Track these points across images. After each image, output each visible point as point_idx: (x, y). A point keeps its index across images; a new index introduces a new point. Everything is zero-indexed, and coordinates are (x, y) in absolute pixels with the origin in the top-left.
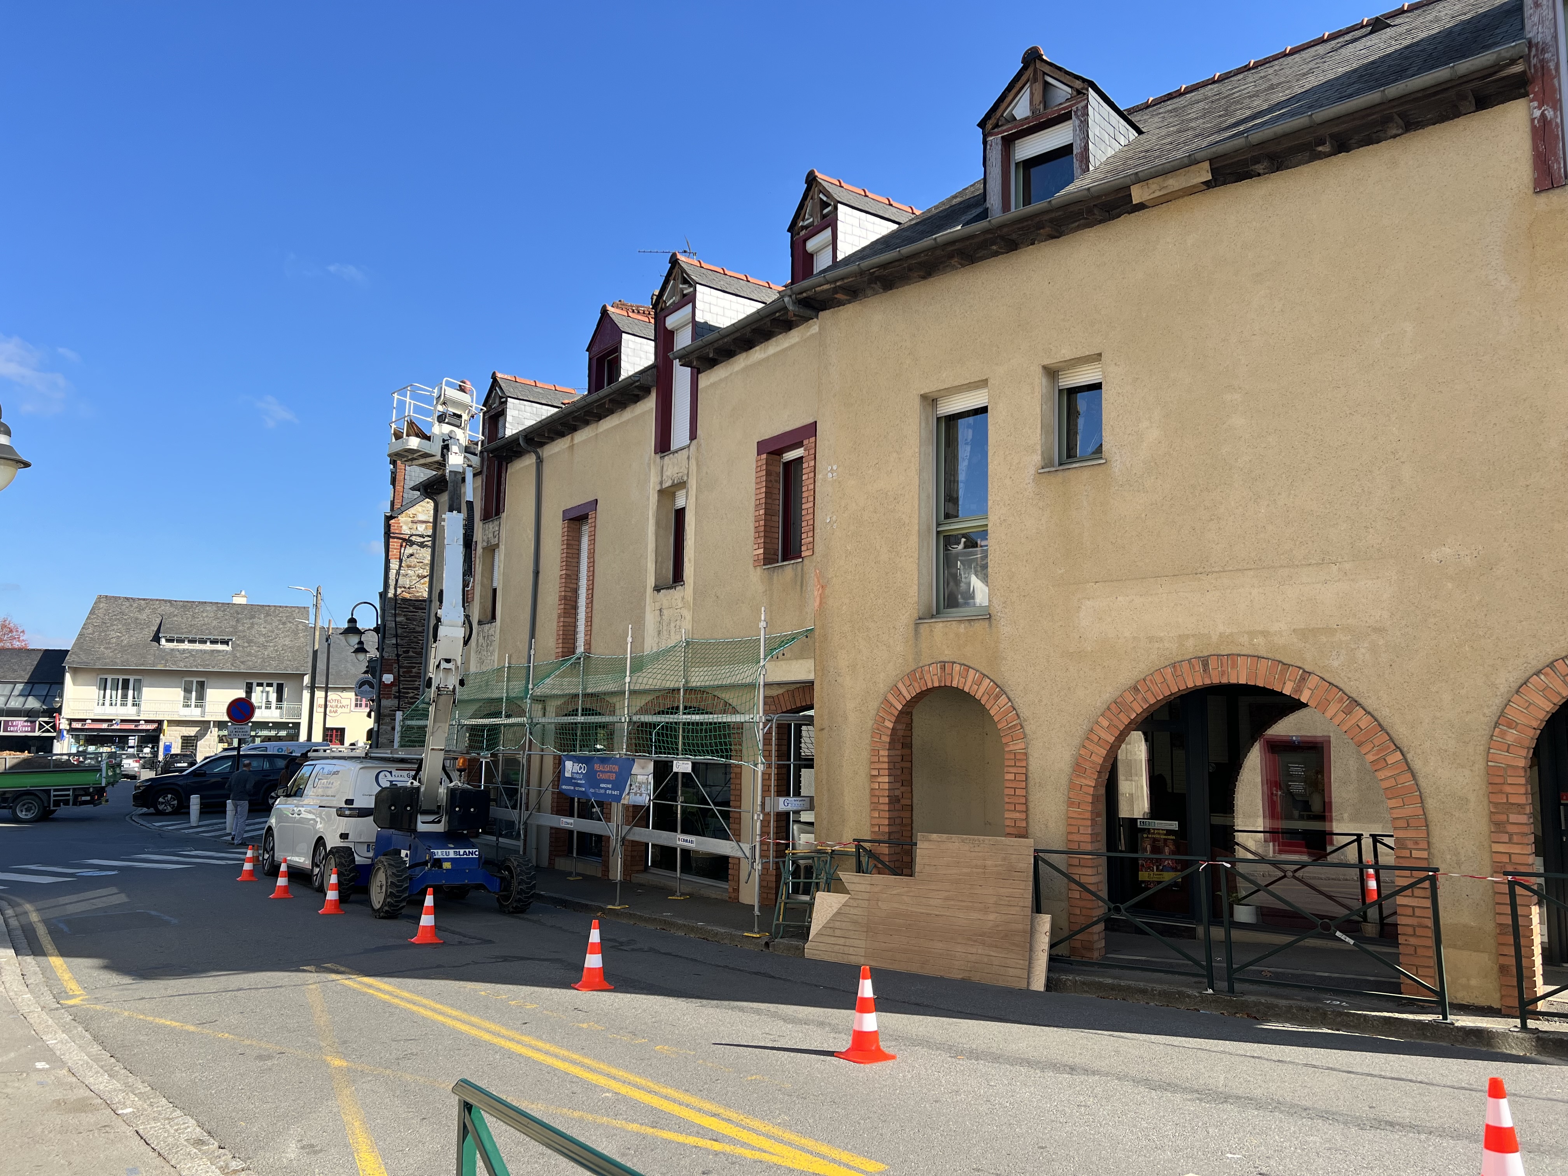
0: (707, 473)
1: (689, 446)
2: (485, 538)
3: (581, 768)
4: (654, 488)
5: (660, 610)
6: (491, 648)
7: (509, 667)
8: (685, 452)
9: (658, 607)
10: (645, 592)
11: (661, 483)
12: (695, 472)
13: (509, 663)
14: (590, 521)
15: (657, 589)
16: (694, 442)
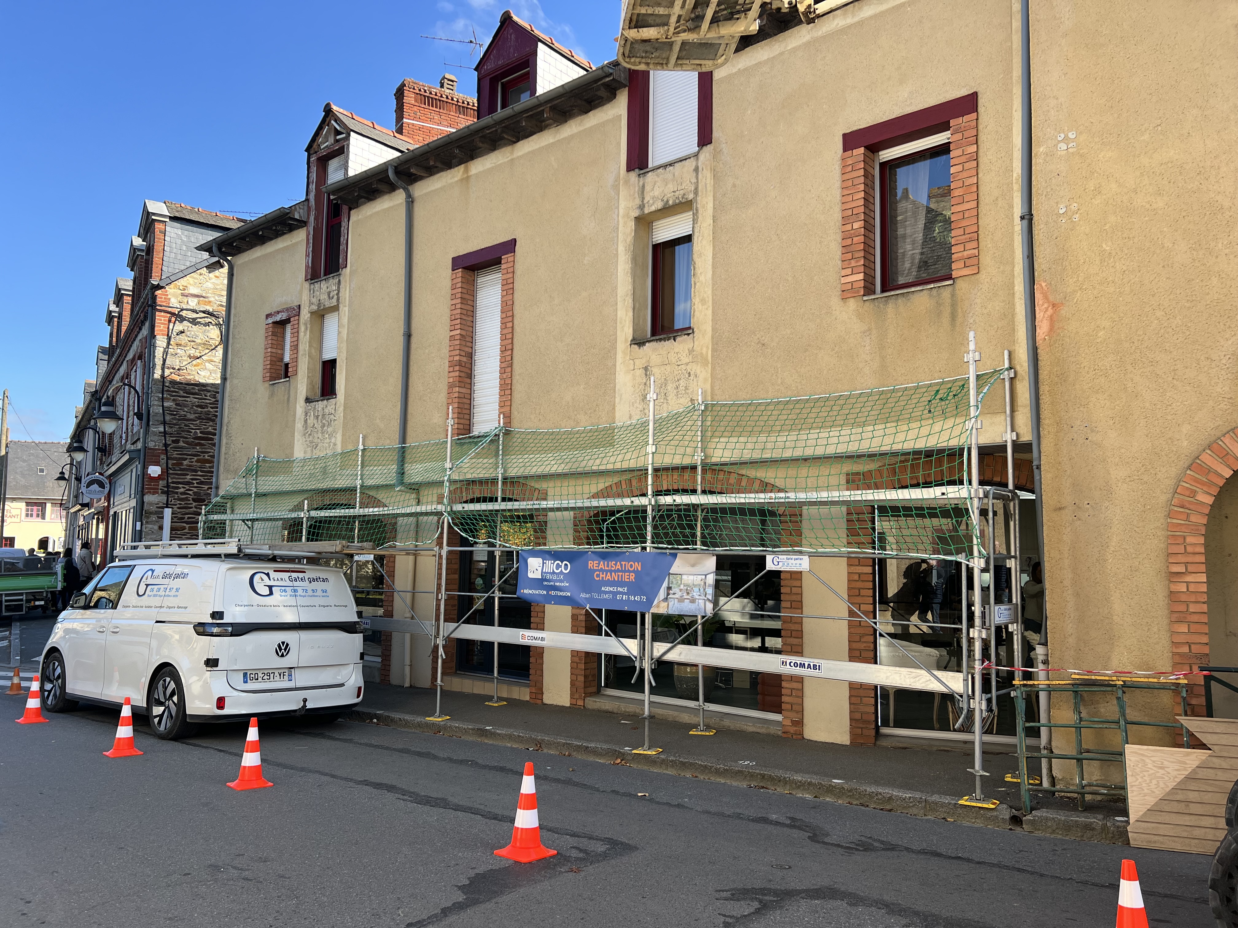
0: (734, 186)
1: (696, 155)
2: (314, 300)
3: (558, 566)
4: (627, 215)
5: (646, 369)
6: (330, 430)
7: (364, 450)
8: (690, 164)
9: (640, 363)
10: (614, 347)
11: (642, 207)
12: (710, 188)
13: (363, 445)
14: (503, 266)
15: (638, 342)
16: (708, 149)
